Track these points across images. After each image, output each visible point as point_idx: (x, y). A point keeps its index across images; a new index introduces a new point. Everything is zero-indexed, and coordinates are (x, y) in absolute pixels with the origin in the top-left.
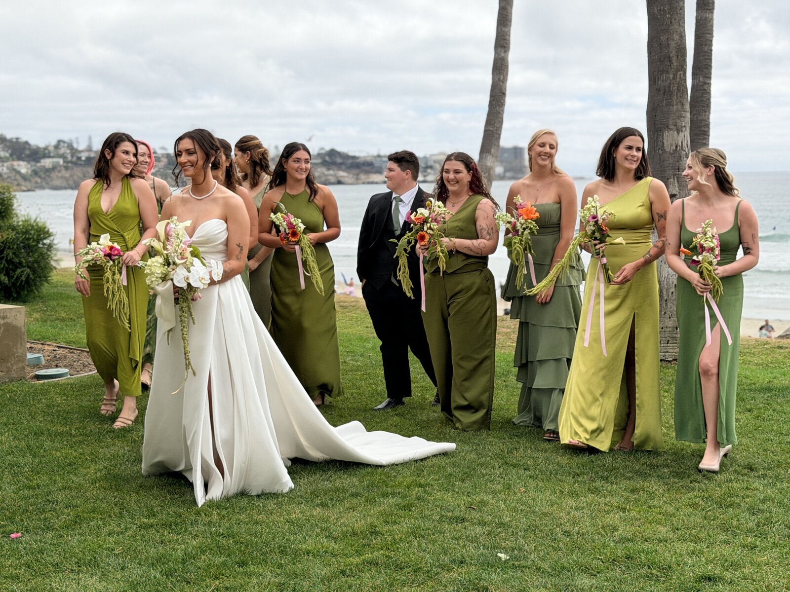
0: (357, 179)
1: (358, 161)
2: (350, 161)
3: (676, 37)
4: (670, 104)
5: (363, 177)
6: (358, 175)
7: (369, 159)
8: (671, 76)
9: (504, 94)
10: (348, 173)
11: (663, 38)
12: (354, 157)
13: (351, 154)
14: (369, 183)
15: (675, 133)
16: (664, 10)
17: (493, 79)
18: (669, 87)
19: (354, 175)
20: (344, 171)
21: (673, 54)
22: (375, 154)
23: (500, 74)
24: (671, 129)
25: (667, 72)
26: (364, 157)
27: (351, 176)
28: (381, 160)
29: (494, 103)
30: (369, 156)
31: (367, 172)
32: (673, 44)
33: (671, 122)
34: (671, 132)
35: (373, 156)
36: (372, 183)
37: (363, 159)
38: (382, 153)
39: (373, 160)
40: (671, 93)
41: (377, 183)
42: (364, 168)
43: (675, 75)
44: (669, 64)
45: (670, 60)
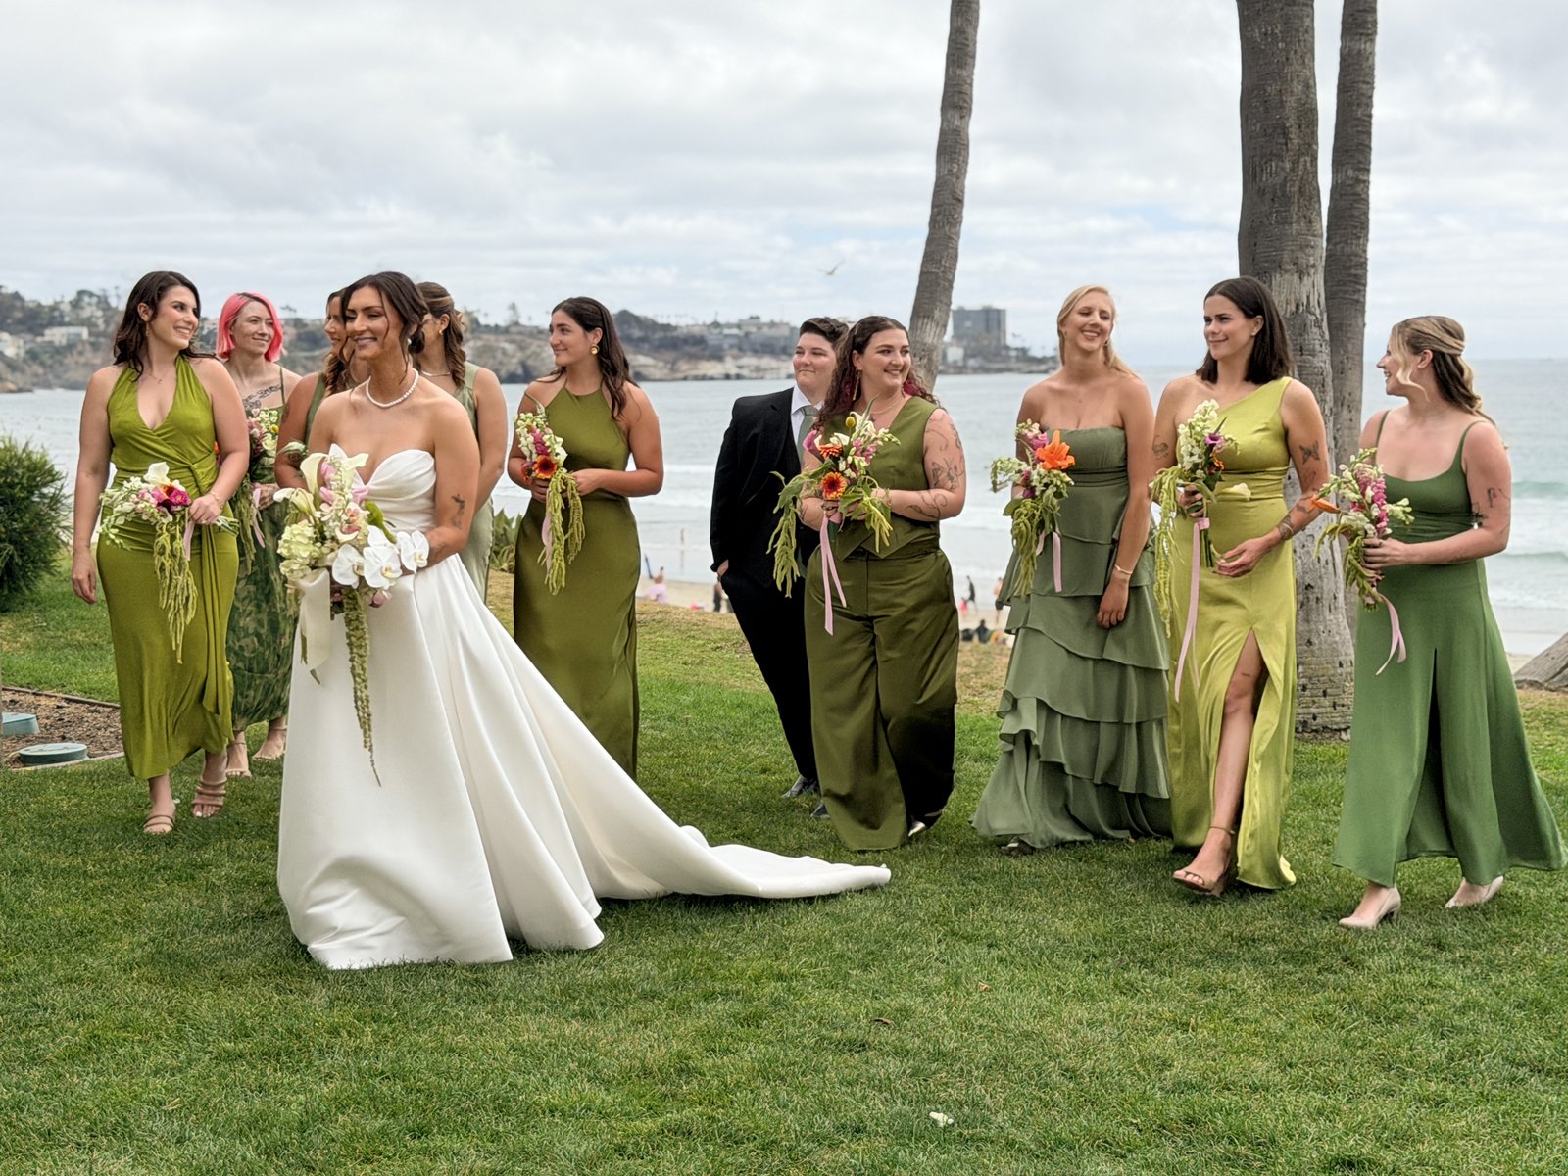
0: (673, 370)
1: (676, 334)
2: (659, 335)
3: (1298, 88)
4: (1285, 221)
5: (684, 366)
6: (674, 363)
7: (696, 331)
8: (1288, 165)
9: (960, 201)
10: (654, 358)
11: (1272, 89)
12: (667, 328)
13: (661, 321)
14: (697, 378)
15: (1296, 277)
16: (1275, 36)
17: (938, 171)
18: (1283, 185)
19: (667, 362)
20: (646, 354)
21: (1291, 122)
22: (709, 321)
23: (952, 160)
24: (1286, 271)
25: (1280, 158)
26: (687, 326)
27: (661, 364)
28: (721, 333)
29: (938, 217)
30: (696, 326)
31: (694, 357)
32: (1291, 102)
33: (1286, 256)
34: (1287, 277)
35: (704, 325)
36: (703, 378)
37: (685, 331)
38: (722, 320)
39: (705, 333)
40: (1286, 200)
41: (712, 379)
42: (688, 348)
43: (1295, 163)
44: (1283, 141)
45: (1285, 134)
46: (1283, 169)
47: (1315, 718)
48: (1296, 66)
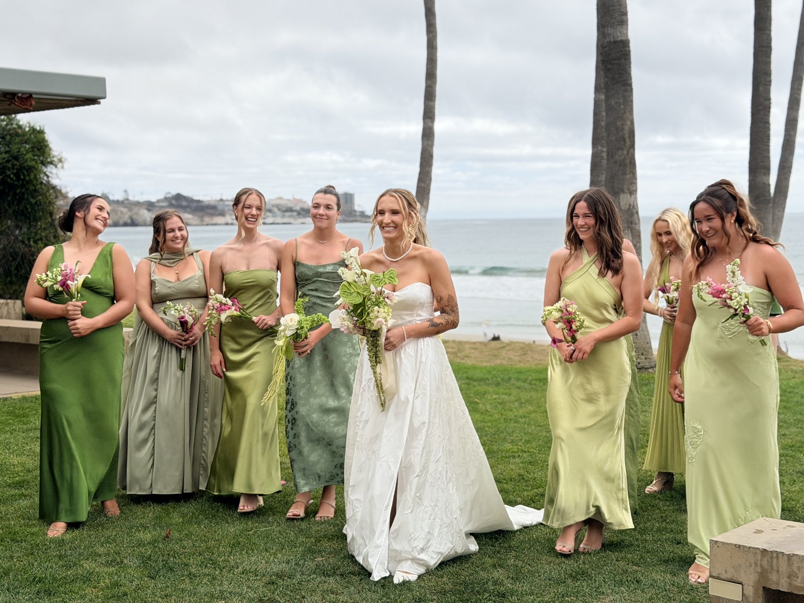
0: (202, 221)
1: (203, 204)
2: (195, 204)
3: (629, 123)
4: (624, 174)
5: (207, 219)
6: (202, 217)
7: (212, 203)
8: (625, 152)
9: (432, 156)
10: (193, 214)
11: (619, 123)
12: (199, 201)
13: (196, 198)
14: (212, 224)
15: (629, 195)
16: (619, 103)
17: (423, 144)
18: (624, 160)
19: (199, 217)
20: (189, 213)
21: (627, 136)
22: (218, 198)
24: (626, 193)
25: (622, 149)
26: (208, 201)
27: (196, 218)
28: (224, 204)
29: (424, 164)
30: (212, 201)
31: (212, 215)
32: (626, 128)
33: (625, 187)
34: (626, 195)
35: (216, 201)
36: (216, 224)
37: (207, 203)
38: (224, 198)
39: (217, 203)
40: (625, 165)
41: (220, 224)
42: (208, 211)
43: (628, 151)
44: (623, 143)
45: (624, 140)
46: (624, 154)
47: (639, 363)
48: (628, 114)
